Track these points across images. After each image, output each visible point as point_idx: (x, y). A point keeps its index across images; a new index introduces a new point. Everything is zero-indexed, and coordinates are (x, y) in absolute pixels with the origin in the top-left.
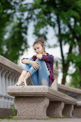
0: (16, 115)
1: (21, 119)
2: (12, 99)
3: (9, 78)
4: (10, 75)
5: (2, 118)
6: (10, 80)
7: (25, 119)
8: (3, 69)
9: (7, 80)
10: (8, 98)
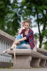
0: (13, 66)
1: (15, 68)
2: (10, 57)
3: (8, 45)
4: (9, 43)
5: (5, 68)
6: (9, 46)
7: (18, 68)
8: (5, 40)
9: (7, 45)
10: (8, 56)
